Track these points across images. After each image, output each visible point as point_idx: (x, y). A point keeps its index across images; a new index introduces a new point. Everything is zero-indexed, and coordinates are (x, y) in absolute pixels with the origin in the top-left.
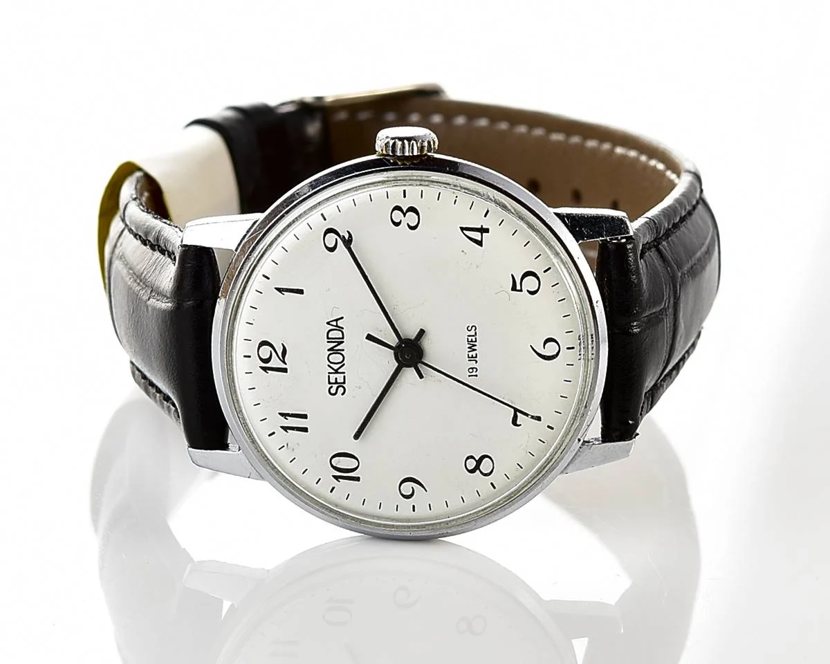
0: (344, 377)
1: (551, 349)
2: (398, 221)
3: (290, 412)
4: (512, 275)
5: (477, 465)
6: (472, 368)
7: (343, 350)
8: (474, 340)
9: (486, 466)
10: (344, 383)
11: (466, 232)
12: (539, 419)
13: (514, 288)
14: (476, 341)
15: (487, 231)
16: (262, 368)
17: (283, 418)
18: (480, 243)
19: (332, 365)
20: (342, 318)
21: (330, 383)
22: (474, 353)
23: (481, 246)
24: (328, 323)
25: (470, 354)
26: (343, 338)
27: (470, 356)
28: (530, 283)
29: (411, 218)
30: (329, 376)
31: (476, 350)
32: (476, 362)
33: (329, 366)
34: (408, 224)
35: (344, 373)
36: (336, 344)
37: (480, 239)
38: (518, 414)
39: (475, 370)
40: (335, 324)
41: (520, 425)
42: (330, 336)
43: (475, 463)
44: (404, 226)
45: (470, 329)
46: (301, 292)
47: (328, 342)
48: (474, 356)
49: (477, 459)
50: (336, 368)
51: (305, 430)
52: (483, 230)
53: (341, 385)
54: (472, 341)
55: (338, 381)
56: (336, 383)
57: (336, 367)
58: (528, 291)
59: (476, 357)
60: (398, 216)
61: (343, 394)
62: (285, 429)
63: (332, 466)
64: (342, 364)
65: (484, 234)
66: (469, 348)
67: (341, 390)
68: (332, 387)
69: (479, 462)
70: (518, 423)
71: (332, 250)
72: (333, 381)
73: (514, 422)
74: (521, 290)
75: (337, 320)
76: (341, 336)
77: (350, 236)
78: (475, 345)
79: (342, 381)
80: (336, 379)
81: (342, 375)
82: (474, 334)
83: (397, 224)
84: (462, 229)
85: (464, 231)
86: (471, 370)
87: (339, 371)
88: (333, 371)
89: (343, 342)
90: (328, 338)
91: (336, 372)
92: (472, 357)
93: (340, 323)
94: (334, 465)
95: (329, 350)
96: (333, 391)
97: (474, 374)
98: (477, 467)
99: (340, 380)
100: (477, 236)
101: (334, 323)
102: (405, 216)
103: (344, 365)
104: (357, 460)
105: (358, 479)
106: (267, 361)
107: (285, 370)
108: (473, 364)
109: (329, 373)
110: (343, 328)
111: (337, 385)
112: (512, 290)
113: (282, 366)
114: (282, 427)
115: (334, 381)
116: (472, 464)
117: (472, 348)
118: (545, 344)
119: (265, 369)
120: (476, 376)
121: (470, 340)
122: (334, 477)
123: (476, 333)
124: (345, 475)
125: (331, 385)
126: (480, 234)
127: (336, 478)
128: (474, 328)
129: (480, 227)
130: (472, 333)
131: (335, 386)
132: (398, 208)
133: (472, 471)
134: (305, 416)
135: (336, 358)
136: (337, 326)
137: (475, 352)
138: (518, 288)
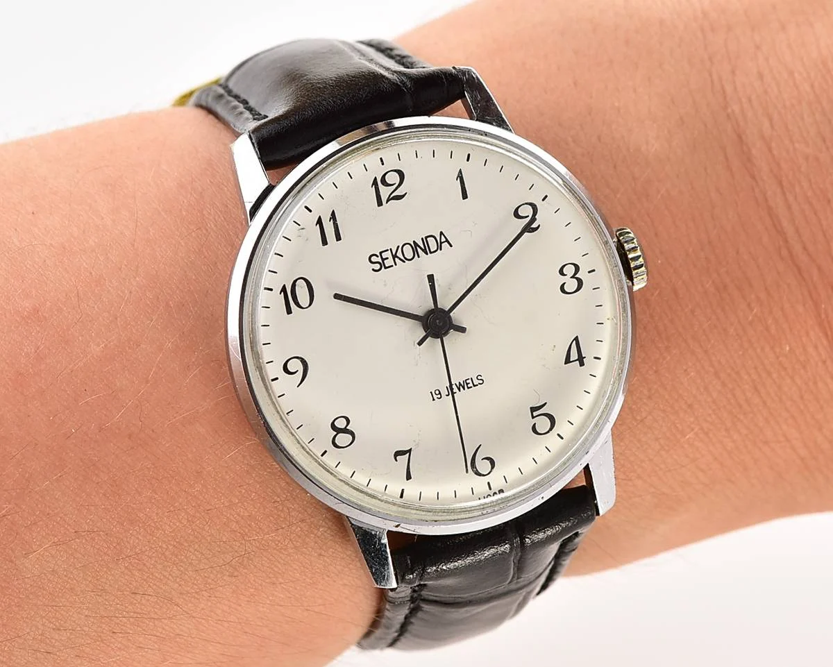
0: (392, 266)
1: (483, 466)
2: (565, 273)
3: (338, 222)
4: (546, 403)
5: (342, 429)
6: (440, 393)
7: (419, 257)
8: (469, 386)
9: (343, 439)
10: (386, 268)
12: (409, 477)
13: (533, 409)
14: (468, 388)
15: (582, 364)
16: (376, 179)
17: (330, 216)
18: (568, 361)
19: (400, 250)
20: (451, 246)
21: (381, 253)
22: (455, 390)
23: (565, 363)
24: (441, 233)
25: (454, 387)
26: (431, 253)
27: (452, 387)
28: (543, 424)
29: (571, 285)
30: (388, 250)
31: (460, 391)
32: (447, 395)
33: (398, 247)
34: (565, 283)
35: (396, 265)
37: (571, 360)
38: (408, 454)
39: (439, 396)
40: (442, 241)
41: (396, 460)
42: (428, 239)
43: (343, 427)
44: (562, 279)
45: (479, 378)
46: (465, 196)
47: (422, 239)
48: (453, 391)
49: (348, 428)
50: (398, 255)
51: (325, 242)
52: (581, 360)
53: (382, 265)
54: (467, 384)
55: (385, 261)
57: (399, 254)
58: (535, 424)
60: (570, 270)
61: (373, 270)
62: (320, 222)
63: (295, 281)
64: (404, 260)
65: (578, 362)
66: (460, 384)
67: (377, 267)
68: (378, 256)
69: (345, 431)
70: (398, 458)
71: (516, 215)
72: (384, 255)
73: (398, 454)
74: (533, 417)
75: (447, 241)
76: (432, 251)
77: (537, 228)
78: (464, 389)
79: (387, 266)
80: (387, 258)
82: (475, 384)
83: (561, 272)
84: (576, 339)
85: (574, 342)
86: (437, 392)
89: (427, 254)
90: (426, 238)
91: (395, 256)
93: (445, 245)
94: (297, 283)
95: (414, 242)
96: (374, 259)
97: (435, 397)
98: (338, 431)
99: (387, 263)
100: (574, 356)
101: (443, 239)
102: (571, 277)
103: (404, 262)
104: (310, 305)
105: (289, 311)
106: (384, 182)
107: (380, 203)
108: (444, 392)
109: (391, 249)
110: (441, 249)
111: (381, 261)
112: (531, 408)
113: (384, 199)
114: (320, 218)
115: (384, 257)
116: (341, 424)
117: (460, 386)
118: (487, 458)
119: (375, 183)
120: (434, 400)
121: (468, 382)
122: (284, 287)
123: (477, 385)
124: (289, 297)
125: (379, 255)
126: (577, 358)
127: (284, 290)
128: (481, 382)
129: (583, 356)
130: (476, 382)
131: (379, 259)
132: (577, 268)
133: (333, 427)
134: (338, 238)
135: (408, 252)
136: (441, 243)
137: (457, 391)
138: (535, 414)
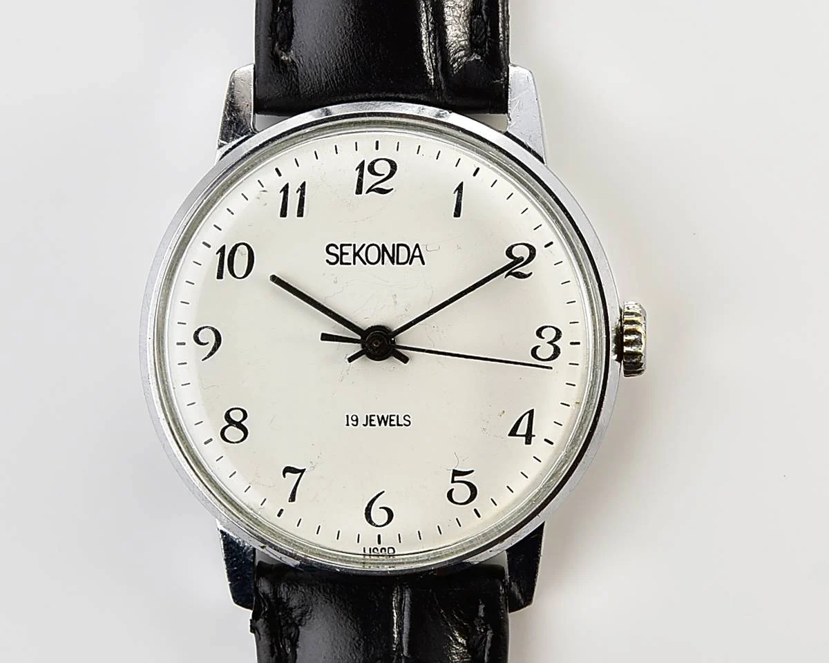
0: (350, 264)
1: (379, 516)
2: (543, 335)
3: (305, 197)
4: (472, 471)
5: (236, 423)
6: (357, 420)
7: (383, 263)
8: (392, 423)
9: (234, 433)
10: (342, 263)
11: (527, 416)
12: (292, 498)
13: (456, 473)
14: (391, 425)
15: (528, 442)
16: (363, 162)
17: (299, 187)
18: (513, 433)
19: (364, 249)
20: (423, 263)
21: (342, 245)
22: (376, 422)
23: (510, 435)
24: (417, 246)
25: (375, 418)
26: (398, 263)
27: (373, 418)
28: (462, 493)
29: (546, 351)
30: (350, 245)
31: (380, 425)
32: (364, 425)
33: (364, 245)
34: (539, 346)
35: (354, 263)
36: (391, 255)
37: (517, 433)
38: (300, 474)
39: (355, 423)
40: (416, 255)
41: (284, 476)
42: (400, 247)
43: (238, 421)
44: (537, 341)
45: (407, 418)
46: (457, 213)
47: (394, 245)
48: (373, 423)
49: (243, 423)
50: (360, 253)
51: (283, 214)
52: (529, 437)
53: (339, 259)
54: (391, 420)
55: (344, 256)
56: (342, 254)
57: (362, 254)
58: (452, 490)
59: (371, 425)
60: (549, 334)
61: (328, 261)
62: (285, 190)
63: (237, 245)
64: (366, 261)
65: (524, 438)
66: (383, 417)
67: (333, 259)
68: (337, 248)
69: (239, 425)
70: (287, 474)
71: (509, 253)
72: (345, 249)
73: (288, 470)
74: (453, 481)
75: (421, 256)
76: (400, 261)
77: (525, 276)
78: (385, 424)
79: (344, 261)
80: (347, 254)
81: (352, 262)
82: (400, 423)
83: (539, 333)
84: (531, 412)
85: (528, 415)
86: (354, 418)
87: (357, 258)
88: (356, 251)
89: (393, 263)
90: (398, 245)
91: (356, 254)
92: (371, 420)
93: (417, 260)
94: (238, 248)
95: (383, 245)
96: (332, 249)
97: (350, 422)
98: (231, 422)
99: (345, 259)
100: (522, 429)
101: (417, 253)
102: (549, 343)
103: (365, 264)
104: (245, 276)
105: (220, 276)
106: (371, 169)
107: (359, 191)
108: (362, 421)
109: (354, 245)
110: (410, 263)
111: (339, 254)
112: (454, 470)
113: (365, 188)
114: (287, 186)
115: (344, 251)
116: (237, 416)
117: (382, 420)
118: (386, 509)
119: (361, 166)
120: (348, 425)
121: (392, 418)
122: (224, 247)
123: (402, 425)
124: (226, 260)
125: (339, 247)
126: (525, 433)
127: (222, 250)
128: (408, 423)
129: (533, 434)
130: (402, 421)
131: (338, 252)
132: (559, 334)
133: (227, 417)
134: (300, 214)
135: (373, 254)
136: (413, 256)
137: (377, 424)
138: (456, 478)
